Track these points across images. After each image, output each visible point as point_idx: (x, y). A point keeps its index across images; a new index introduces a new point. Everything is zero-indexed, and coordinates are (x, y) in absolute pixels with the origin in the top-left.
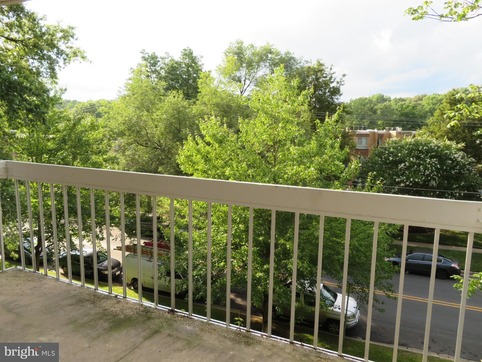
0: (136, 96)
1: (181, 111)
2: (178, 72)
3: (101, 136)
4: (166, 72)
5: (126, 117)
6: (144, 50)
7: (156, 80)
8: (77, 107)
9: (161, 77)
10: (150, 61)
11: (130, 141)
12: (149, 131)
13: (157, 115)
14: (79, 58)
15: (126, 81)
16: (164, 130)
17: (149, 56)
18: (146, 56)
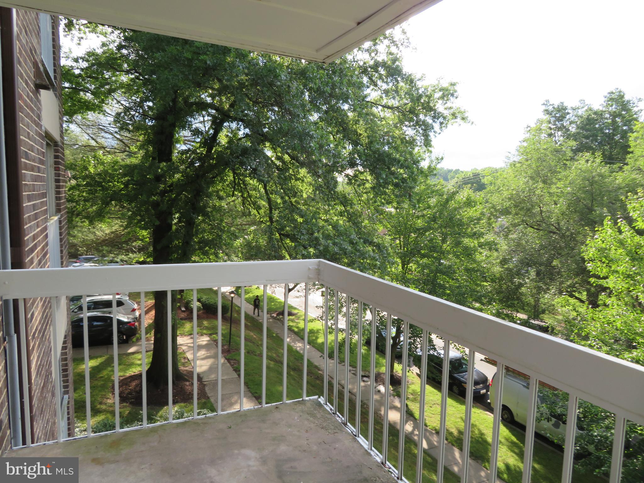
0: (529, 162)
1: (596, 182)
2: (597, 126)
3: (477, 214)
4: (578, 127)
5: (513, 190)
6: (547, 101)
7: (562, 138)
8: (458, 178)
9: (569, 135)
10: (555, 114)
11: (516, 221)
12: (544, 209)
13: (558, 188)
14: (459, 120)
15: (519, 144)
16: (567, 209)
17: (554, 108)
18: (551, 108)
